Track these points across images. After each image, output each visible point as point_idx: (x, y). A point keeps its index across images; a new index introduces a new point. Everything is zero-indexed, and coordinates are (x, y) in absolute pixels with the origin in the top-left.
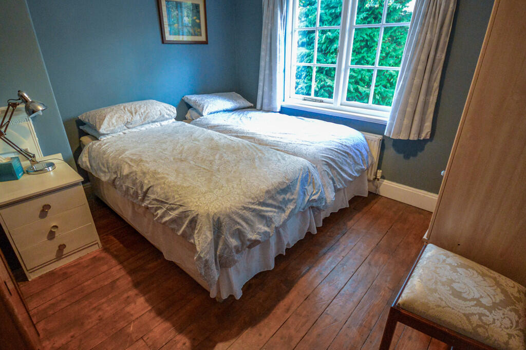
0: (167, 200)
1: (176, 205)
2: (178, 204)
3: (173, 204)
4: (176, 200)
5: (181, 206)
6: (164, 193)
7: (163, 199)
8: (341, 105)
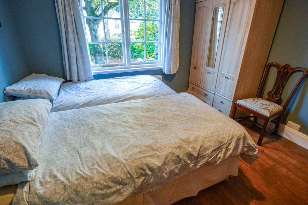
0: (222, 143)
1: (230, 139)
2: (230, 138)
3: (228, 142)
4: (227, 138)
5: (232, 138)
6: (215, 142)
7: (218, 145)
8: (131, 65)
